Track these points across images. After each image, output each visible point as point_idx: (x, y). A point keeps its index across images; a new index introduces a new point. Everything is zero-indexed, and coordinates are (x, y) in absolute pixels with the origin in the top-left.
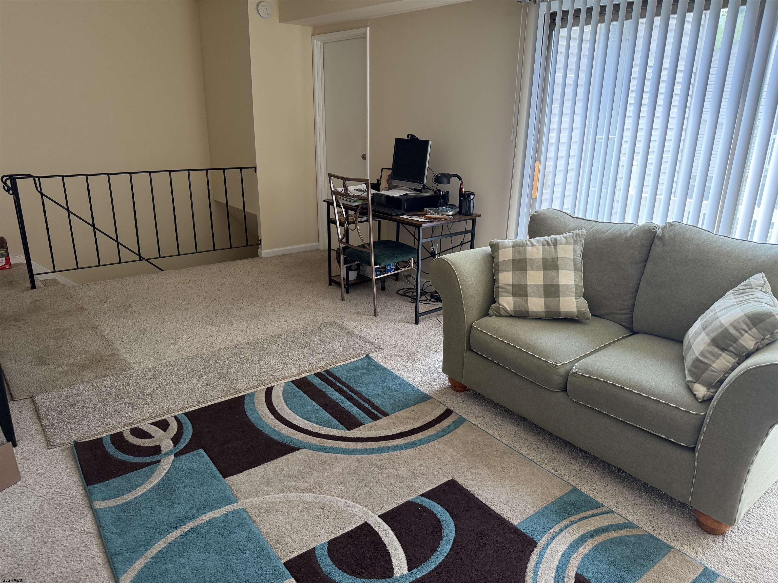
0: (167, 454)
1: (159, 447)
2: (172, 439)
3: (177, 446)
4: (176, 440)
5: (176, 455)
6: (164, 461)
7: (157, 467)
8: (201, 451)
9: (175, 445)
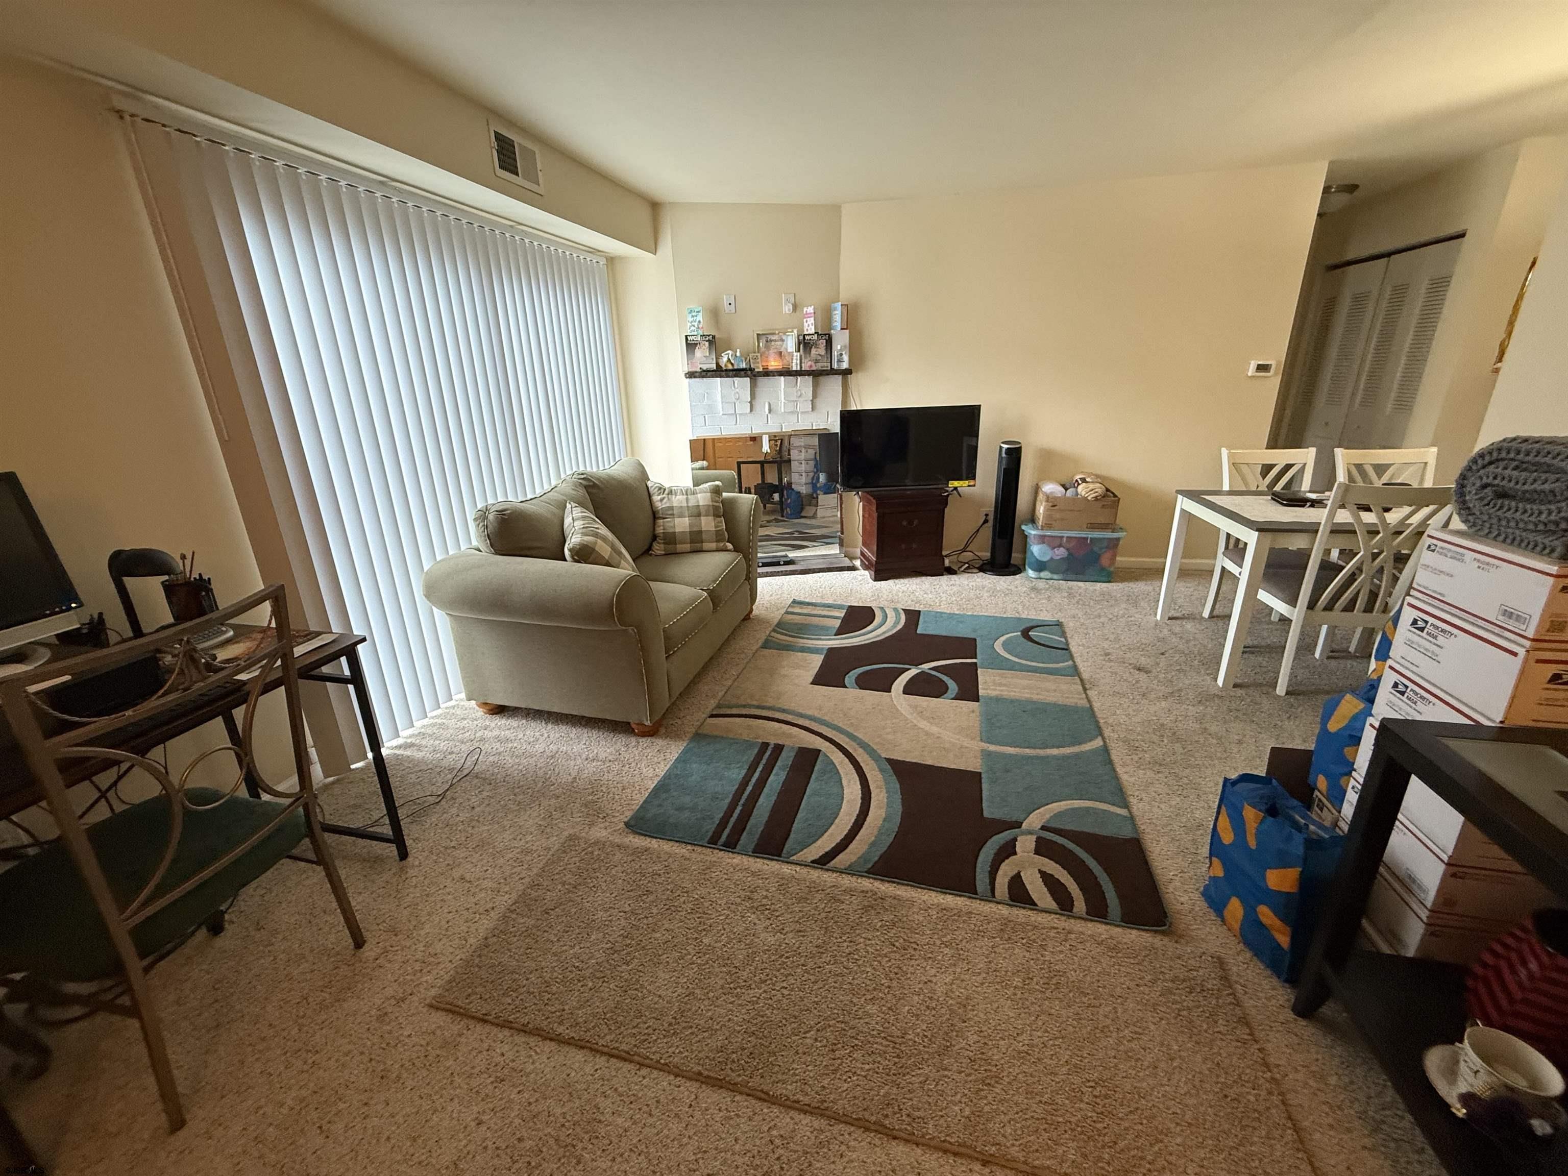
0: (1030, 833)
1: (1037, 852)
2: (1015, 853)
3: (1012, 837)
4: (1008, 850)
5: (1019, 825)
6: (1037, 825)
7: (1048, 821)
8: (986, 814)
9: (1015, 840)
